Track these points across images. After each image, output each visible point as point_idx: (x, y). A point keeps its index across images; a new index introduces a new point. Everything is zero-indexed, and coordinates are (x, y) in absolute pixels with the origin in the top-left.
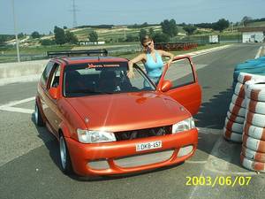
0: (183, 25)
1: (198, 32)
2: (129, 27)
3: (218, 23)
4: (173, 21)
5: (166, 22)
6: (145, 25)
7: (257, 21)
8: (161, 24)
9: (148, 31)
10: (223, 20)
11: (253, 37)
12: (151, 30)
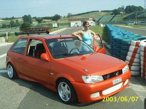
0: (35, 18)
1: (44, 22)
2: (3, 19)
3: (54, 17)
4: (29, 16)
5: (25, 16)
6: (13, 18)
7: (75, 15)
8: (23, 17)
9: (15, 21)
10: (57, 15)
11: (77, 23)
12: (17, 21)
